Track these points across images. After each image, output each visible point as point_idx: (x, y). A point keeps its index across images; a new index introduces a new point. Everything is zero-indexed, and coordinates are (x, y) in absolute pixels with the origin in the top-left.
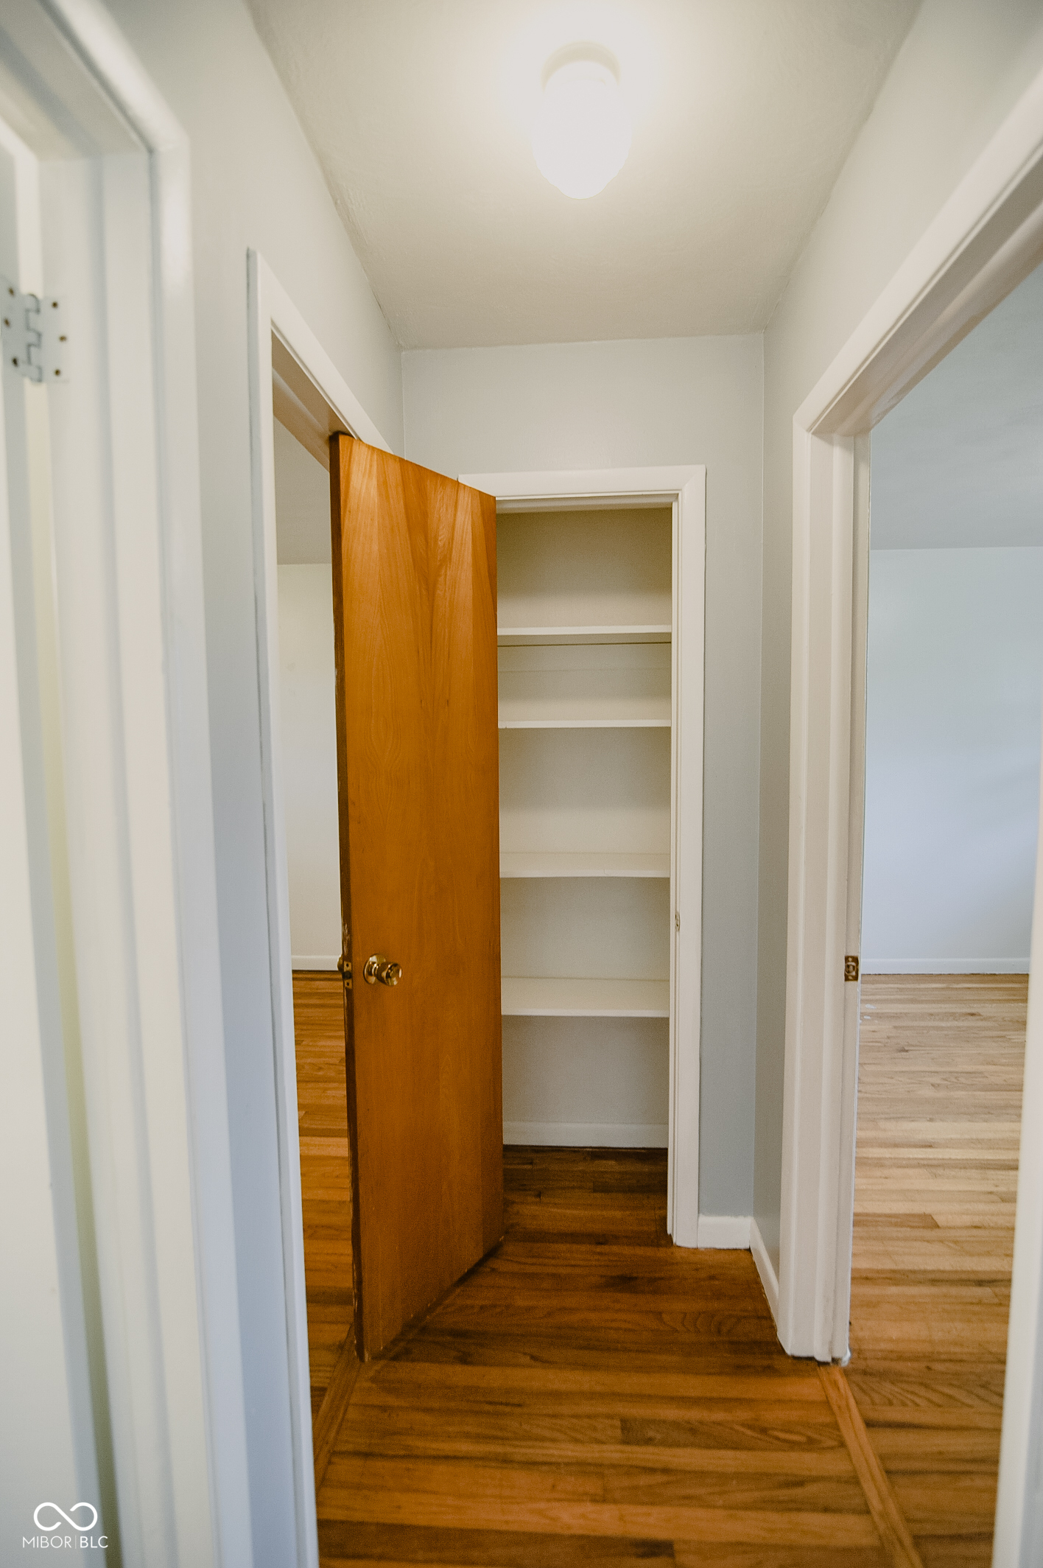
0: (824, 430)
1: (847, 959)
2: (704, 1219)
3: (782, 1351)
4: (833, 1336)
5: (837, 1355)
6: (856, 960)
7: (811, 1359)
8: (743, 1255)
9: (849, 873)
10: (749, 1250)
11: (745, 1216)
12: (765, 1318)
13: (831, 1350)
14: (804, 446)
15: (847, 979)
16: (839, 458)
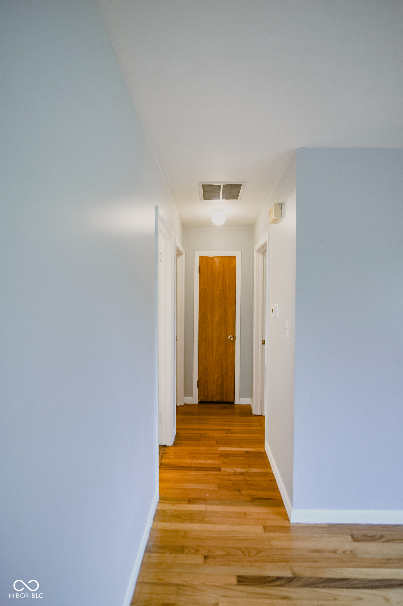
0: (258, 251)
1: (263, 341)
2: (240, 398)
3: (253, 414)
4: (261, 410)
5: (262, 414)
6: (264, 341)
7: (258, 415)
8: (249, 406)
9: (263, 325)
10: (250, 405)
11: (249, 398)
12: (252, 412)
13: (261, 413)
14: (255, 253)
15: (263, 344)
16: (261, 256)
